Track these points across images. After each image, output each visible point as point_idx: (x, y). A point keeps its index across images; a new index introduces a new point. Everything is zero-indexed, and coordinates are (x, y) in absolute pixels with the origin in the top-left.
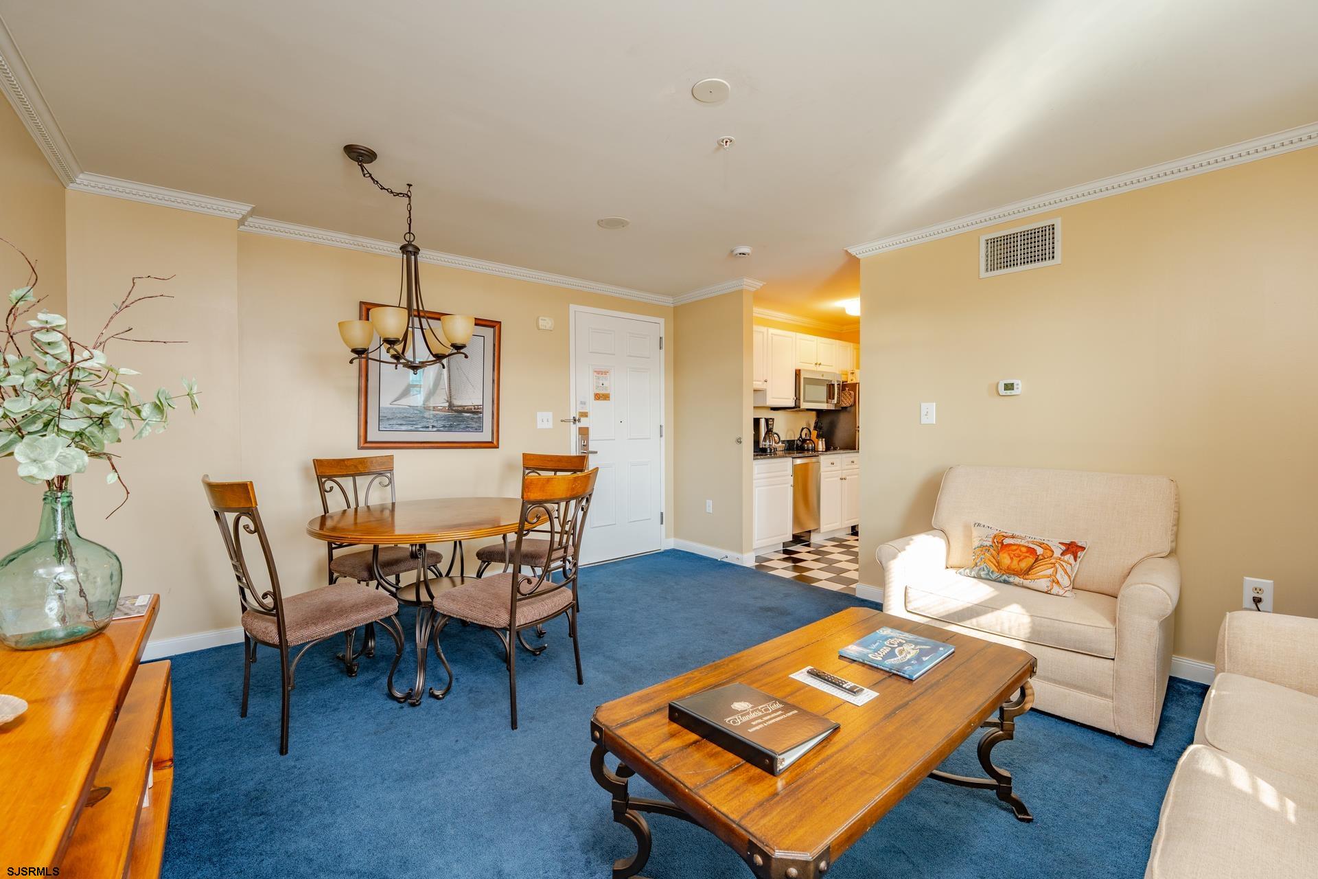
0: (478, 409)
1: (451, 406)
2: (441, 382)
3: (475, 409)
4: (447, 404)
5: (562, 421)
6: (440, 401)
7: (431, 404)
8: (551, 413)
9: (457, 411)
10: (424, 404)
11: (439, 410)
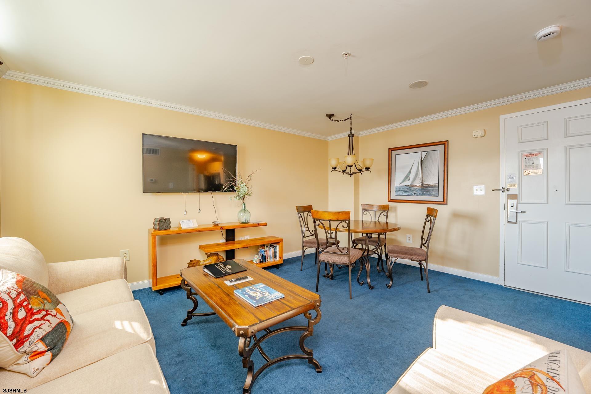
0: (436, 185)
1: (423, 185)
2: (419, 174)
3: (434, 185)
4: (421, 184)
5: (493, 190)
6: (418, 183)
7: (414, 184)
8: (483, 186)
9: (425, 187)
10: (411, 184)
11: (417, 187)
